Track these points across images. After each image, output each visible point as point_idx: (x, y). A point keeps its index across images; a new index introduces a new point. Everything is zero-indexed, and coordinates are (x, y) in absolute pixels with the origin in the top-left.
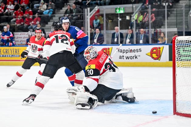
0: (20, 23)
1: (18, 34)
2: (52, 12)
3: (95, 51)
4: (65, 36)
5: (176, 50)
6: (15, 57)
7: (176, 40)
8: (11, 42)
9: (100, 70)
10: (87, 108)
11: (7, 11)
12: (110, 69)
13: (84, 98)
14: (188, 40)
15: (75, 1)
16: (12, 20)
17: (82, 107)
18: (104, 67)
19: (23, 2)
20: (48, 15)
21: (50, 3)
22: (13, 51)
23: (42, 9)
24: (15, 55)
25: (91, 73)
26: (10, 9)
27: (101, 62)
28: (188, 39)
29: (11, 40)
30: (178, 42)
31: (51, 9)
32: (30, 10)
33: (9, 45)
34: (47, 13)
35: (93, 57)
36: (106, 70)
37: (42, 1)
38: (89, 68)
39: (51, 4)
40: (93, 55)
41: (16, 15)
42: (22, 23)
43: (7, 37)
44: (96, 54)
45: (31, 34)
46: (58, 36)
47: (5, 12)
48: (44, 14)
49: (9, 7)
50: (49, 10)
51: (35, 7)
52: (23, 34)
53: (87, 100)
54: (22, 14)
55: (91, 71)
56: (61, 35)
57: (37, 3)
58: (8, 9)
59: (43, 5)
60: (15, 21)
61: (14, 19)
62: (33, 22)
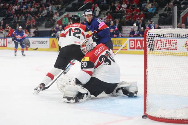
0: (129, 19)
1: (125, 28)
2: (155, 10)
3: (91, 43)
4: (79, 29)
5: (147, 44)
6: (118, 46)
7: (147, 33)
8: (115, 34)
9: (95, 63)
10: (71, 102)
11: (121, 9)
12: (105, 62)
13: (72, 91)
14: (160, 34)
15: (174, 1)
16: (123, 17)
17: (68, 100)
18: (98, 60)
19: (134, 2)
20: (152, 12)
21: (154, 2)
22: (117, 42)
23: (148, 8)
24: (118, 45)
25: (85, 65)
26: (124, 8)
27: (96, 54)
28: (159, 32)
29: (116, 33)
30: (150, 36)
31: (155, 7)
32: (138, 8)
33: (114, 37)
34: (151, 10)
35: (89, 50)
36: (101, 62)
37: (148, 1)
38: (84, 60)
39: (155, 4)
40: (90, 48)
41: (127, 12)
42: (130, 19)
43: (113, 30)
44: (92, 47)
45: (133, 28)
46: (72, 29)
47: (120, 11)
48: (148, 11)
49: (123, 6)
50: (153, 8)
51: (143, 6)
52: (129, 28)
53: (76, 93)
54: (131, 11)
55: (85, 63)
56: (75, 28)
57: (145, 3)
58: (122, 8)
59: (148, 4)
60: (125, 18)
61: (125, 16)
62: (138, 18)
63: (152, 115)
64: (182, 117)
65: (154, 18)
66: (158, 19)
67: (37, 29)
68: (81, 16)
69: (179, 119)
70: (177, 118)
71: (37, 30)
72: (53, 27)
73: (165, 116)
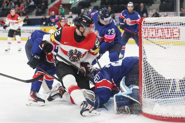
63: (148, 113)
64: (181, 115)
65: (156, 3)
66: (159, 5)
67: (27, 17)
68: (76, 2)
69: (177, 117)
70: (176, 116)
71: (27, 19)
72: (44, 15)
73: (162, 113)
